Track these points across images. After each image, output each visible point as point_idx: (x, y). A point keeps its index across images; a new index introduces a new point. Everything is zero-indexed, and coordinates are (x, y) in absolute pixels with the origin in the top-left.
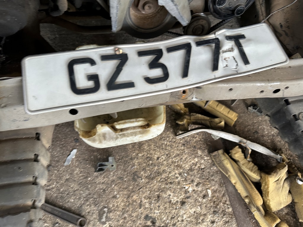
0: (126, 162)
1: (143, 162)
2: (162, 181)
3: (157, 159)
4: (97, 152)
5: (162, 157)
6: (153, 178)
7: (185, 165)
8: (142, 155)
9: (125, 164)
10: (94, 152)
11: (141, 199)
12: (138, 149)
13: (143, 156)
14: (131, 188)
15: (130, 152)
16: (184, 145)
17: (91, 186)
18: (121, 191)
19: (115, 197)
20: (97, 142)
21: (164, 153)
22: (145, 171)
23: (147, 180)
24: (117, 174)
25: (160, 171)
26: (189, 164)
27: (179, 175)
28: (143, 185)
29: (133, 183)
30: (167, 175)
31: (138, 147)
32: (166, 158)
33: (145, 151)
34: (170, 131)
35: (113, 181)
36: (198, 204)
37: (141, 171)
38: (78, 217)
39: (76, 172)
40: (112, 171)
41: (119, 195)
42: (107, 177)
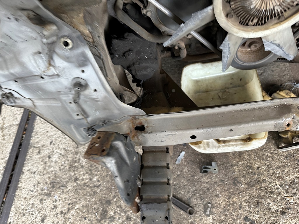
0: (226, 168)
1: (243, 170)
2: (262, 189)
3: (257, 168)
4: (201, 156)
5: (263, 167)
6: (252, 185)
7: (287, 177)
8: (242, 163)
9: (227, 169)
10: (198, 156)
11: (241, 201)
12: (238, 157)
13: (244, 164)
15: (231, 159)
16: (287, 157)
17: (198, 184)
18: (222, 192)
19: (217, 196)
20: (202, 149)
21: (265, 164)
22: (245, 178)
23: (247, 187)
24: (218, 177)
25: (260, 180)
26: (292, 177)
27: (280, 186)
28: (243, 190)
29: (234, 187)
30: (267, 185)
31: (238, 156)
32: (267, 169)
33: (245, 159)
34: (272, 143)
35: (216, 182)
37: (241, 178)
38: (188, 207)
39: (185, 170)
40: (214, 174)
41: (221, 195)
42: (211, 178)
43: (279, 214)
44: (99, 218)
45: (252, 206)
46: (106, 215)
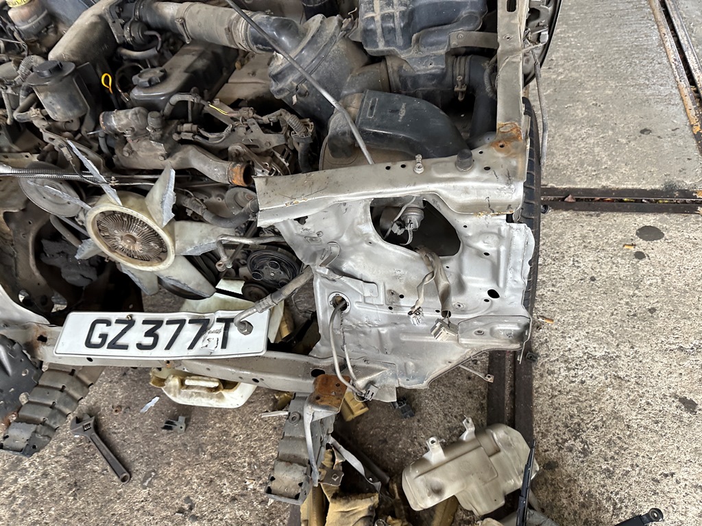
1: (216, 435)
2: (225, 465)
3: (233, 436)
5: (241, 436)
6: (217, 457)
7: (262, 455)
8: (220, 426)
9: (197, 430)
11: (193, 476)
12: (219, 417)
13: (221, 428)
14: (189, 460)
15: (210, 418)
17: (153, 443)
18: (177, 459)
19: (169, 464)
21: (245, 432)
22: (213, 446)
23: (209, 458)
24: (183, 438)
25: (229, 452)
26: (268, 455)
27: (247, 465)
28: (203, 461)
29: (194, 455)
30: (234, 460)
31: (220, 415)
32: (245, 439)
33: (226, 422)
35: (176, 446)
36: (250, 508)
37: (208, 445)
38: (125, 471)
39: (147, 423)
40: (179, 434)
41: (174, 462)
42: (172, 439)
43: (228, 500)
44: (7, 468)
45: (203, 484)
46: (19, 465)
